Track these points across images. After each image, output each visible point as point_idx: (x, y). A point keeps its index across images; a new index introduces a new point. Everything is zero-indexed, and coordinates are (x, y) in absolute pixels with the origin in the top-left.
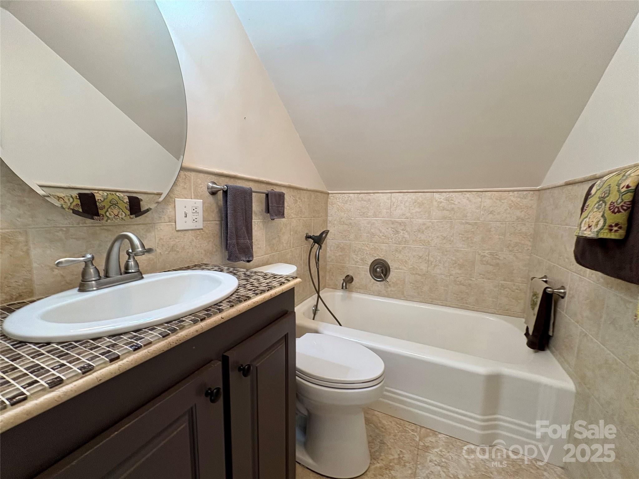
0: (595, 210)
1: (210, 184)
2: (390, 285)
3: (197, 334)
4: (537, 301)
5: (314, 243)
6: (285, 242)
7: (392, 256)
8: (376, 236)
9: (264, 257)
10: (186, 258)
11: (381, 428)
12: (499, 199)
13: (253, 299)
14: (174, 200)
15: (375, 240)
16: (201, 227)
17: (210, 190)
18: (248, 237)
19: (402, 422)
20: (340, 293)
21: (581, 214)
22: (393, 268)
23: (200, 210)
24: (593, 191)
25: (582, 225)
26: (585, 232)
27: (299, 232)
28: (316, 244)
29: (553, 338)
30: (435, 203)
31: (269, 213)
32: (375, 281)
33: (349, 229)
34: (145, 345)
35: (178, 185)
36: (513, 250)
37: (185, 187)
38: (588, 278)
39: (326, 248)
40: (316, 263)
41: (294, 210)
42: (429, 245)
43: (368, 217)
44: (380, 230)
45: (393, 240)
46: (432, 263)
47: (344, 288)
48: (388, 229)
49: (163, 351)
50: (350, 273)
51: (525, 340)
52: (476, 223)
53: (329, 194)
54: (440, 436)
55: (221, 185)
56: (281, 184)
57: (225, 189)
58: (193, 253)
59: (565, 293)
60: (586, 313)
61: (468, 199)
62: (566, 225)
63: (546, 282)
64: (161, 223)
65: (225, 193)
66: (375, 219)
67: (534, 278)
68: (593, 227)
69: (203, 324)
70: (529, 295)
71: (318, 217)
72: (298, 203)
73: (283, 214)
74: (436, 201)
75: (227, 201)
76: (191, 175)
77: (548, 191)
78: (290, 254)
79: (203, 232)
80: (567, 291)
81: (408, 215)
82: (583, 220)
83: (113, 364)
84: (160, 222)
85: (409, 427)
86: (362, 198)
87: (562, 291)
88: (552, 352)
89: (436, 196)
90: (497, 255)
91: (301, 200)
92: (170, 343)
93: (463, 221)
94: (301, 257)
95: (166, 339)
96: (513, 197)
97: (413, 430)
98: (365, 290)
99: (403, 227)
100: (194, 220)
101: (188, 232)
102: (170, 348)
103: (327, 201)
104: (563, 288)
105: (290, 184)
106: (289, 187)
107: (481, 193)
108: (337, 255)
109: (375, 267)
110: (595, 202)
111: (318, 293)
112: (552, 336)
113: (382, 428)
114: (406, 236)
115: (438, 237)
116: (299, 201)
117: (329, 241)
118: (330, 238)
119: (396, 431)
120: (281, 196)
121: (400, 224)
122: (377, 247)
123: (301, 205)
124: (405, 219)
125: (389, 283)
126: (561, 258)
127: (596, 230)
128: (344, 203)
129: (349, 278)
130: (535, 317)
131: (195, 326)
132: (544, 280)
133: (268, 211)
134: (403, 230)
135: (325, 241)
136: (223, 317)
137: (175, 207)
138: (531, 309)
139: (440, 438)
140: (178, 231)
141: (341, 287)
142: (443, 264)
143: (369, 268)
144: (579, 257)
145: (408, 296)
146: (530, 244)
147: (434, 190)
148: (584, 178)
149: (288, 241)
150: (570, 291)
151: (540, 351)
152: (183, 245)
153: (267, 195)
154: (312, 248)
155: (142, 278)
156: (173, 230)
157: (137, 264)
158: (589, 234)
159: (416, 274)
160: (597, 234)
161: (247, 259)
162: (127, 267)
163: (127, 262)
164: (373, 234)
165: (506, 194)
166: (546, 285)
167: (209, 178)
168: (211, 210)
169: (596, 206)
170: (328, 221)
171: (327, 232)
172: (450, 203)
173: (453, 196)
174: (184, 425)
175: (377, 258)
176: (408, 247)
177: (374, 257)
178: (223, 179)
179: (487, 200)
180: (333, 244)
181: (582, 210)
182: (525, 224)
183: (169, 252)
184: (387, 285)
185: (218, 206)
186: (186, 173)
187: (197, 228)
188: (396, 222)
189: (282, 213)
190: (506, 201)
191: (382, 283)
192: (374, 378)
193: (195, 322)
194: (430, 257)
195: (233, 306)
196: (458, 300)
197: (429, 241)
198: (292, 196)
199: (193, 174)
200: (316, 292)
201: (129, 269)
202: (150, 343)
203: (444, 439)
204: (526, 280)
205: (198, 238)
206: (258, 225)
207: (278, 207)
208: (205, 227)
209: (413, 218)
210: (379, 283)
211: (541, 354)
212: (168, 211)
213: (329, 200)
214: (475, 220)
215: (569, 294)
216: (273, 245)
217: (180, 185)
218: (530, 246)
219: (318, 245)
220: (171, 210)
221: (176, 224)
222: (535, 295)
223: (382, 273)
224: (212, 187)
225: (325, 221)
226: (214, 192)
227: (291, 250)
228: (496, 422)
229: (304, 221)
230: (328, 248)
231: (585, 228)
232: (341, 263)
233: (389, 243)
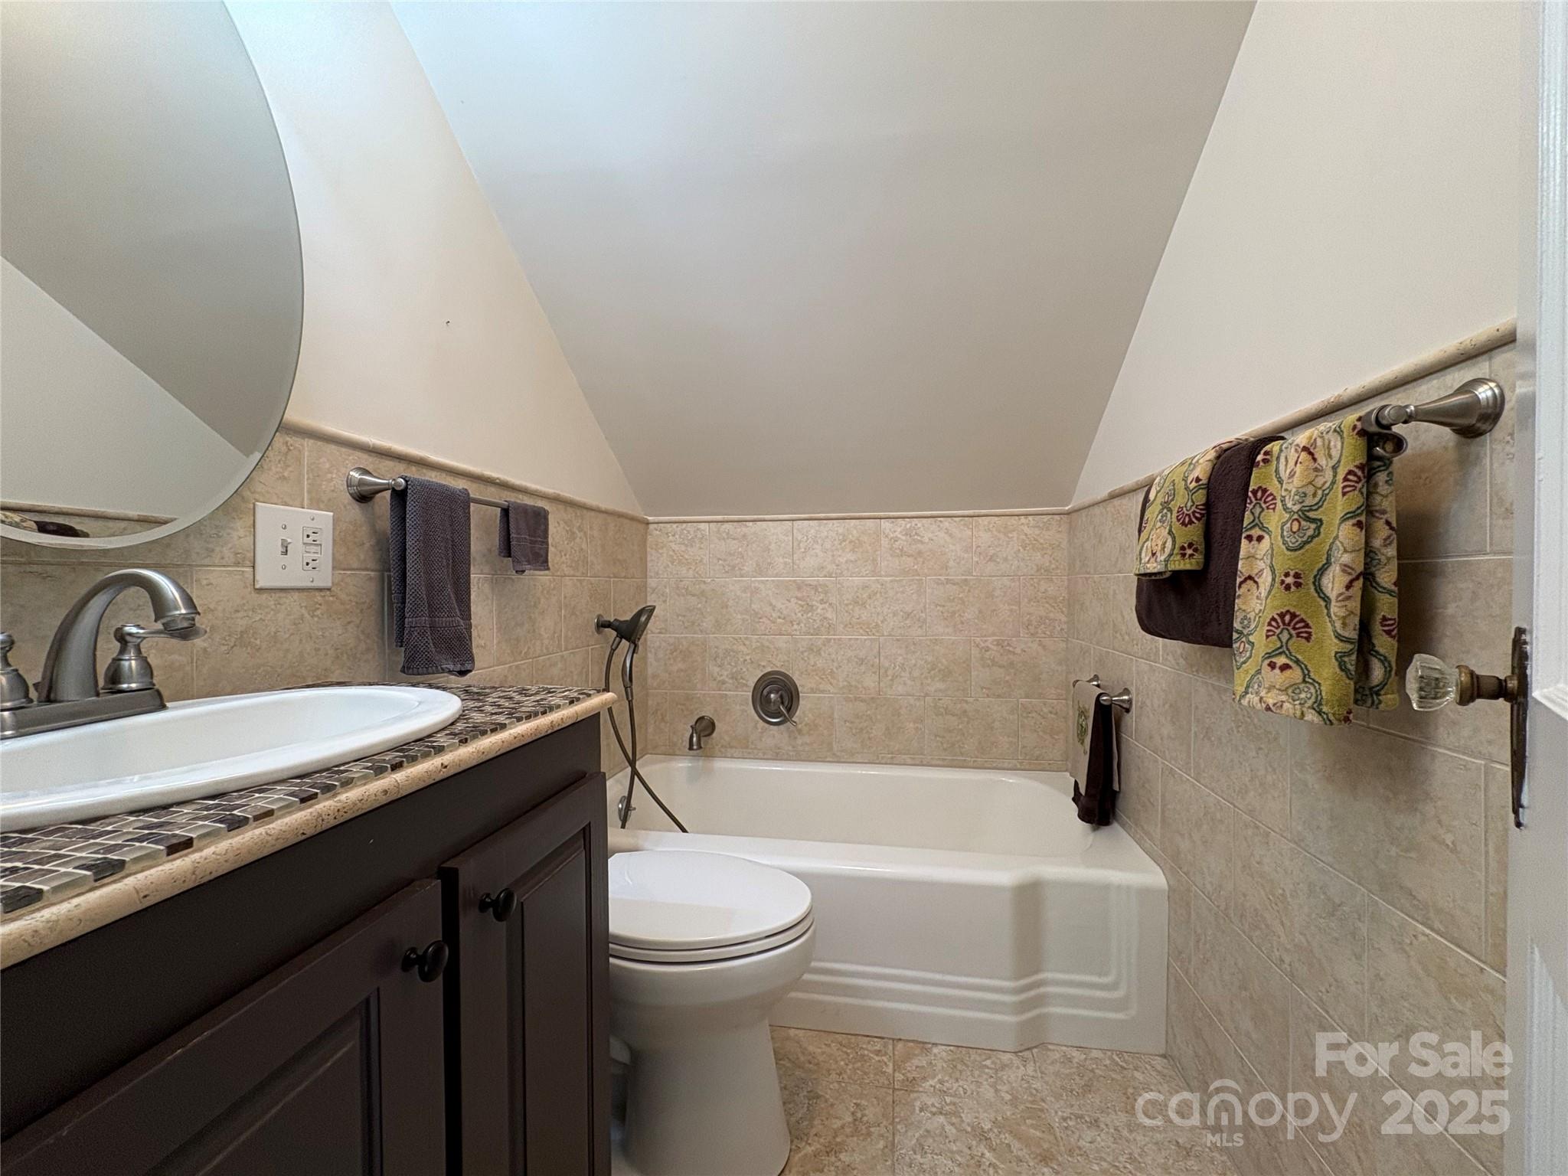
0: (1159, 524)
1: (356, 475)
2: (800, 731)
3: (384, 800)
4: (1087, 724)
5: (618, 639)
6: (546, 636)
7: (802, 662)
8: (764, 620)
9: (494, 671)
10: (282, 666)
11: (807, 1065)
12: (1002, 530)
13: (511, 729)
14: (252, 506)
15: (763, 628)
16: (329, 584)
17: (353, 490)
18: (460, 610)
19: (853, 1039)
20: (682, 765)
21: (1139, 535)
22: (805, 690)
23: (326, 539)
24: (1152, 496)
25: (1143, 555)
26: (1148, 565)
27: (582, 613)
28: (624, 641)
29: (1121, 795)
30: (885, 542)
31: (510, 556)
32: (767, 725)
33: (700, 605)
34: (257, 818)
35: (265, 467)
36: (1037, 633)
37: (286, 474)
38: (1162, 664)
39: (646, 654)
40: (626, 688)
41: (568, 556)
42: (878, 632)
43: (742, 577)
44: (771, 605)
45: (802, 625)
46: (886, 671)
47: (695, 747)
48: (789, 601)
49: (304, 837)
50: (707, 712)
51: (1074, 809)
52: (966, 580)
53: (648, 523)
54: (935, 1050)
55: (388, 476)
56: (536, 491)
57: (400, 486)
58: (301, 653)
59: (1130, 701)
60: (1167, 730)
61: (947, 532)
62: (1120, 572)
63: (1098, 686)
64: (208, 566)
65: (400, 496)
66: (759, 581)
67: (1078, 681)
68: (1158, 554)
69: (400, 776)
70: (1073, 714)
71: (625, 577)
72: (578, 540)
73: (546, 561)
74: (887, 536)
75: (404, 519)
76: (302, 445)
77: (1084, 513)
78: (560, 665)
79: (331, 599)
80: (1134, 696)
81: (831, 567)
82: (1143, 546)
83: (178, 858)
84: (206, 561)
85: (869, 1047)
86: (728, 534)
87: (1126, 697)
88: (1123, 826)
89: (886, 524)
90: (1009, 645)
91: (585, 533)
92: (320, 815)
93: (942, 578)
94: (587, 675)
95: (310, 807)
96: (1028, 527)
97: (878, 1053)
98: (747, 749)
99: (822, 596)
100: (308, 564)
101: (289, 596)
102: (319, 830)
103: (644, 541)
104: (1126, 691)
105: (557, 492)
106: (556, 499)
107: (971, 519)
108: (675, 668)
109: (765, 692)
110: (1157, 513)
111: (632, 763)
112: (1119, 792)
113: (810, 1063)
114: (829, 615)
115: (895, 614)
116: (579, 534)
117: (653, 635)
118: (654, 630)
119: (842, 1063)
120: (538, 519)
121: (816, 590)
122: (767, 644)
123: (584, 546)
124: (826, 576)
125: (800, 726)
126: (1118, 635)
127: (1163, 558)
128: (686, 546)
129: (704, 723)
130: (1087, 758)
131: (378, 780)
132: (1095, 683)
133: (507, 549)
134: (822, 602)
135: (643, 637)
136: (446, 764)
137: (254, 526)
138: (1079, 745)
139: (935, 1055)
140: (261, 590)
141: (688, 746)
142: (910, 673)
143: (750, 694)
144: (1144, 617)
145: (842, 751)
146: (1064, 619)
147: (882, 514)
148: (1137, 483)
149: (555, 633)
150: (1137, 694)
151: (1102, 827)
152: (273, 630)
153: (506, 512)
154: (613, 651)
155: (163, 707)
156: (246, 587)
157: (147, 668)
158: (1153, 567)
159: (856, 699)
160: (1166, 565)
161: (458, 667)
162: (115, 676)
163: (117, 660)
164: (757, 613)
165: (1013, 520)
166: (1099, 691)
167: (351, 458)
168: (356, 540)
169: (1159, 517)
170: (648, 589)
171: (650, 611)
172: (914, 540)
173: (919, 525)
174: (349, 1045)
175: (769, 669)
176: (834, 639)
177: (761, 668)
178: (389, 464)
179: (984, 533)
180: (664, 644)
181: (1140, 531)
182: (1052, 580)
183: (232, 647)
184: (793, 731)
185: (375, 532)
186: (288, 439)
187: (316, 584)
188: (806, 585)
189: (542, 559)
190: (1015, 534)
191: (782, 727)
192: (790, 923)
193: (379, 771)
194: (882, 658)
195: (466, 741)
196: (945, 750)
197: (877, 625)
198: (561, 522)
199: (308, 443)
200: (627, 764)
201: (122, 680)
202: (269, 813)
203: (944, 1054)
204: (1064, 692)
205: (318, 612)
206: (478, 588)
207: (533, 542)
208: (338, 584)
209: (841, 574)
210: (775, 728)
211: (1105, 831)
212: (235, 535)
213: (650, 539)
214: (963, 575)
215: (1137, 702)
216: (518, 640)
217: (270, 469)
218: (1065, 623)
219: (628, 643)
220: (241, 533)
221: (256, 571)
222: (1082, 713)
223: (783, 703)
224: (361, 483)
225: (642, 588)
226: (365, 494)
227: (562, 657)
228: (1042, 990)
229: (591, 584)
230: (649, 655)
231: (1147, 559)
232: (683, 689)
233: (794, 633)
